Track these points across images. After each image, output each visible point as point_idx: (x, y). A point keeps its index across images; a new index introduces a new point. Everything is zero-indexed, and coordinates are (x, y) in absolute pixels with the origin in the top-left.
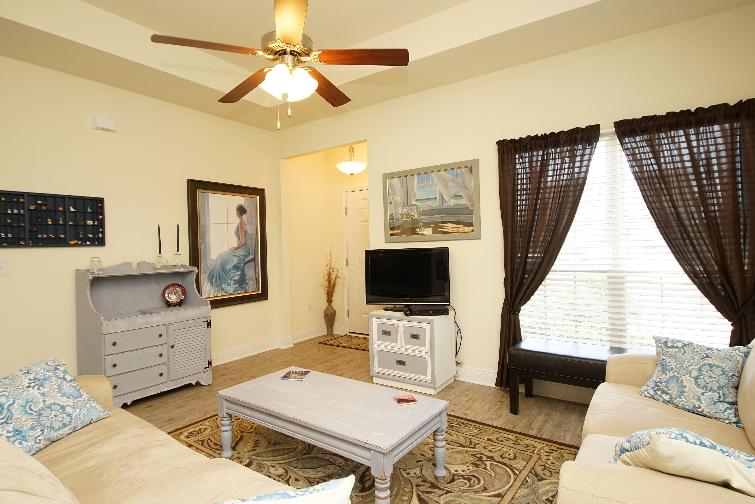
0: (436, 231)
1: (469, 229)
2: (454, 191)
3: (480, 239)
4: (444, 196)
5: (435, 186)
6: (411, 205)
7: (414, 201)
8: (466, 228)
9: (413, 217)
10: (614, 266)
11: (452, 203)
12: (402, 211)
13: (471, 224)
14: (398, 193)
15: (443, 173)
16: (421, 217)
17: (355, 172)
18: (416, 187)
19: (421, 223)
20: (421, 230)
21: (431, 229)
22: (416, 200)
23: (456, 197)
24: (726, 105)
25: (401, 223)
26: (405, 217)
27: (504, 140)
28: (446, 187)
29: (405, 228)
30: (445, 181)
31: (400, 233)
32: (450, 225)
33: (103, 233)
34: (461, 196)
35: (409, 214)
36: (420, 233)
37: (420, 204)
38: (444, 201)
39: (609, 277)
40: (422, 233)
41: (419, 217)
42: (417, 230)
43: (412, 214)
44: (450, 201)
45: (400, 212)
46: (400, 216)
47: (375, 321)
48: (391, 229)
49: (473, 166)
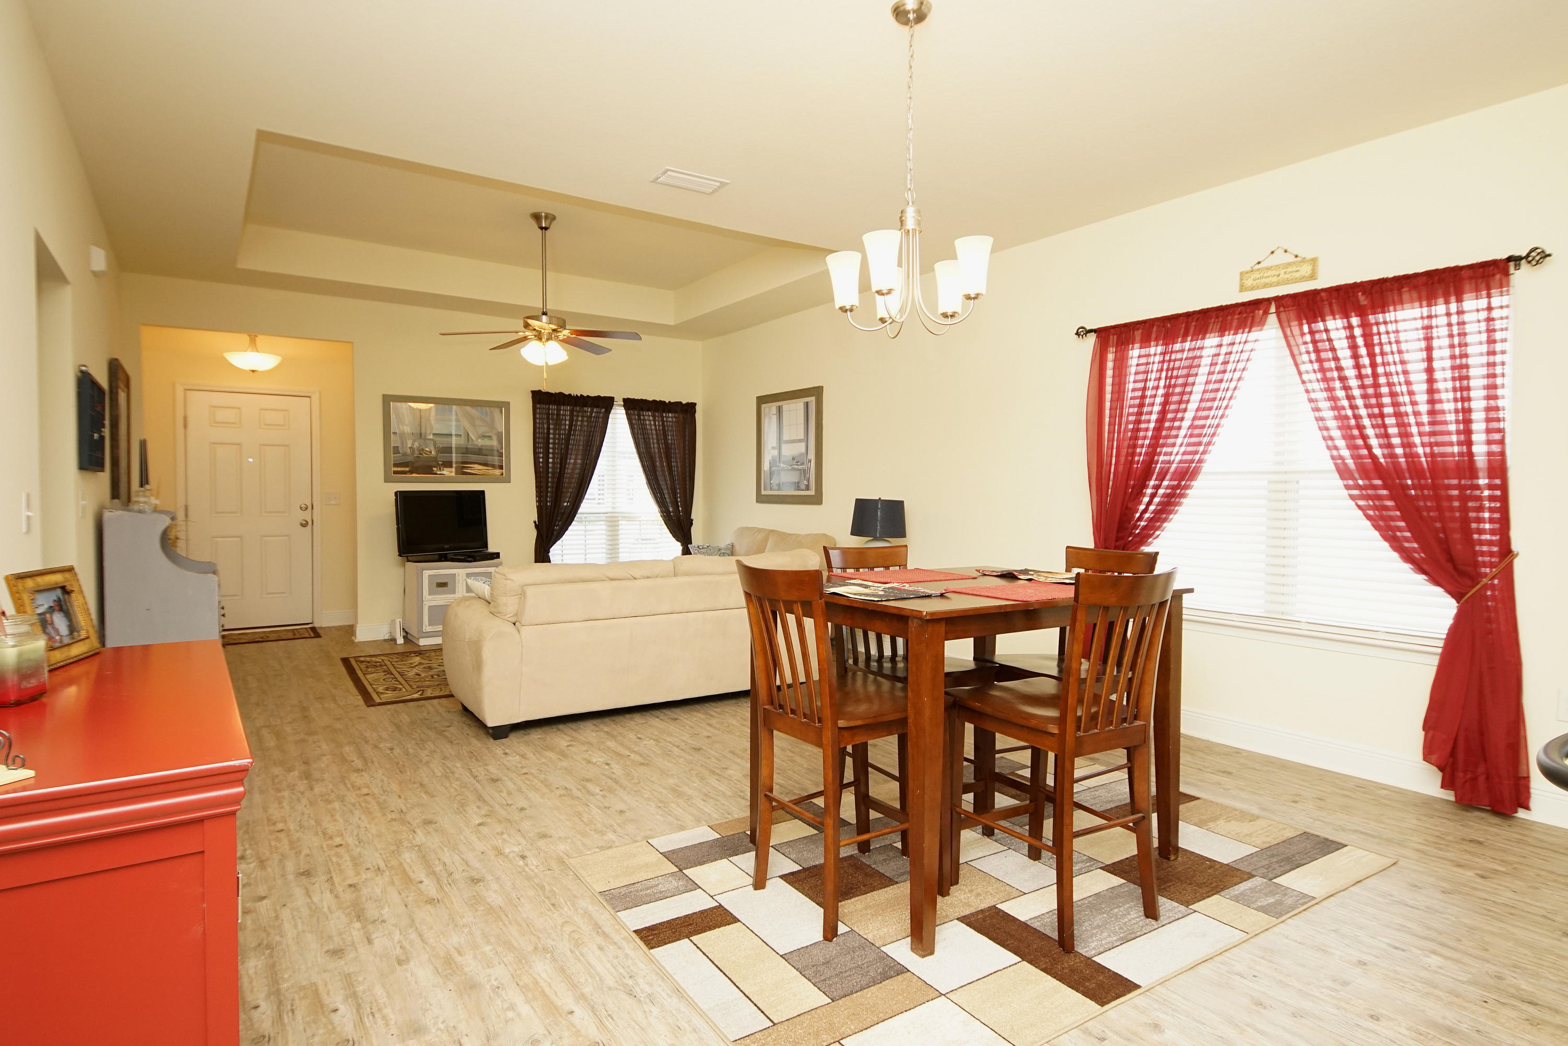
0: (461, 471)
1: (498, 472)
2: (482, 430)
3: (510, 483)
4: (470, 434)
5: (460, 421)
6: (426, 439)
7: (430, 434)
8: (494, 470)
9: (429, 453)
10: (613, 508)
11: (480, 442)
12: (413, 445)
13: (500, 467)
14: (407, 422)
15: (468, 408)
16: (440, 455)
17: (258, 368)
19: (440, 461)
20: (441, 469)
21: (453, 470)
22: (433, 434)
23: (483, 436)
24: (681, 403)
25: (410, 458)
26: (417, 452)
27: (540, 391)
28: (473, 425)
29: (416, 465)
30: (472, 420)
31: (409, 471)
32: (477, 466)
34: (490, 436)
35: (423, 450)
36: (439, 472)
37: (438, 439)
38: (470, 439)
39: (607, 517)
40: (442, 472)
41: (437, 454)
42: (435, 469)
43: (427, 449)
44: (476, 440)
45: (409, 445)
46: (409, 451)
47: (426, 573)
48: (395, 465)
49: (504, 406)
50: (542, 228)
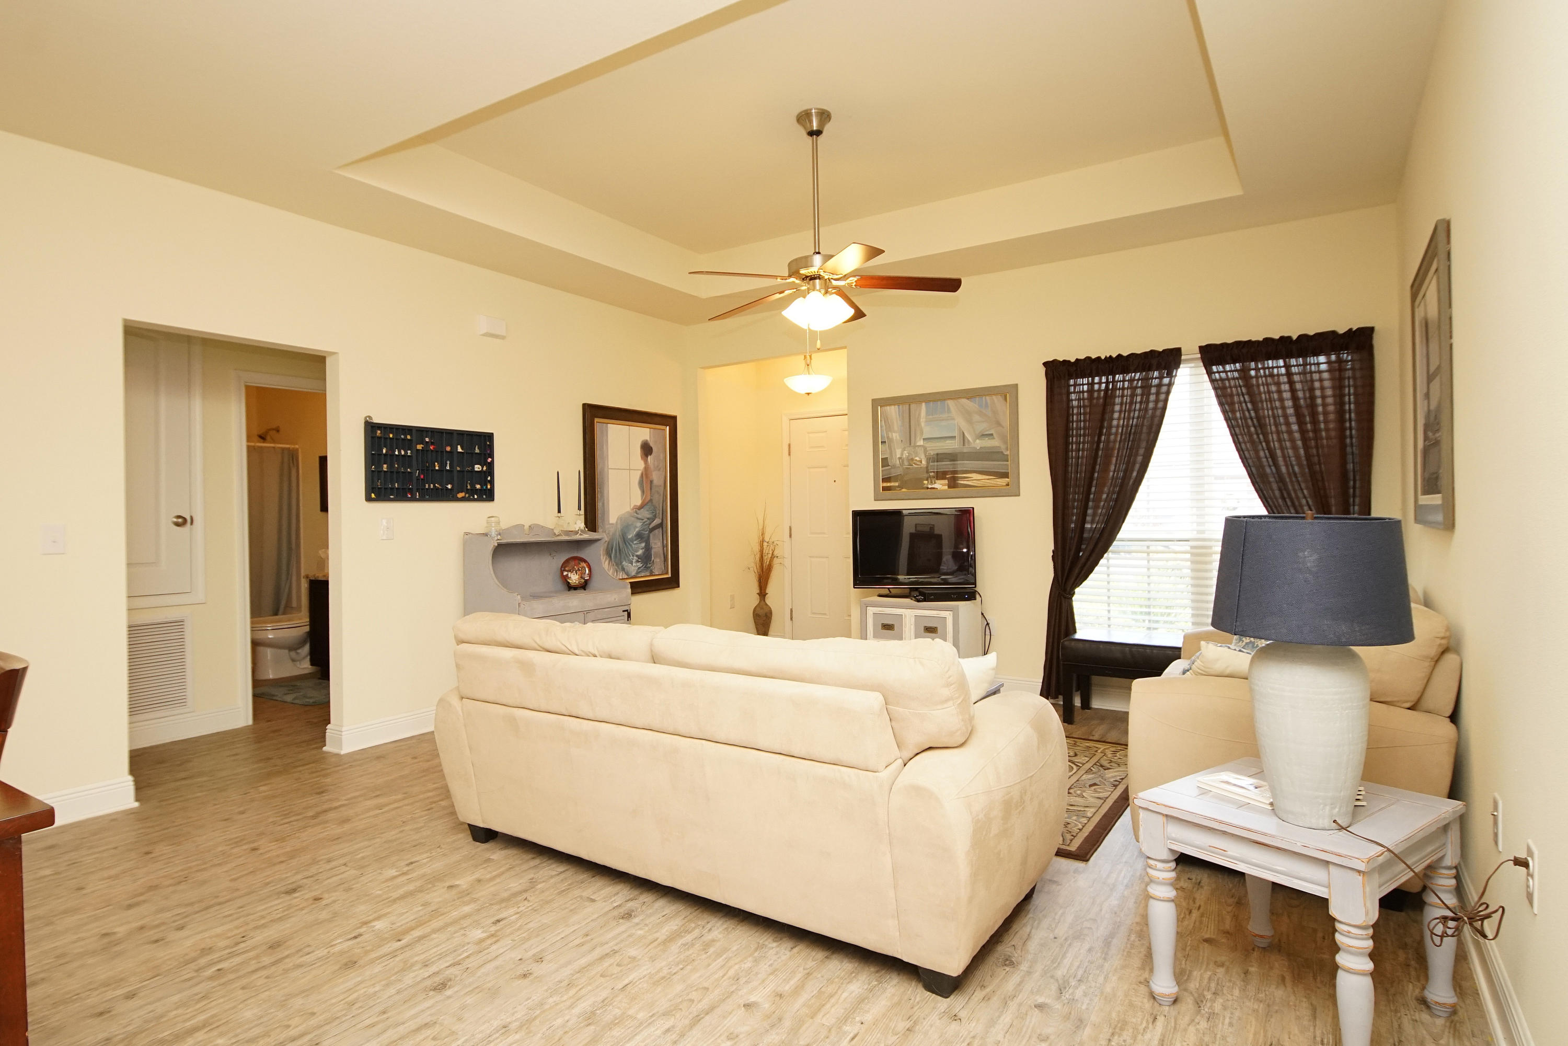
0: (953, 484)
1: (1003, 481)
2: (982, 427)
3: (1019, 495)
4: (966, 434)
5: (953, 419)
6: (915, 446)
7: (920, 439)
8: (998, 480)
9: (919, 463)
11: (979, 444)
12: (902, 454)
13: (1005, 475)
14: (896, 428)
15: (964, 401)
16: (931, 464)
17: (813, 391)
18: (924, 420)
19: (931, 472)
20: (932, 482)
21: (946, 482)
22: (924, 439)
23: (983, 436)
24: (1334, 333)
25: (899, 472)
26: (906, 463)
27: (1055, 361)
28: (970, 422)
29: (905, 479)
30: (968, 415)
31: (898, 487)
32: (975, 476)
33: (492, 482)
34: (992, 435)
35: (912, 459)
36: (930, 486)
37: (929, 445)
38: (966, 441)
39: (1192, 547)
40: (933, 486)
41: (928, 463)
42: (925, 482)
43: (917, 459)
44: (974, 441)
45: (898, 456)
46: (898, 462)
47: (871, 611)
48: (884, 480)
49: (1009, 393)
50: (812, 133)
